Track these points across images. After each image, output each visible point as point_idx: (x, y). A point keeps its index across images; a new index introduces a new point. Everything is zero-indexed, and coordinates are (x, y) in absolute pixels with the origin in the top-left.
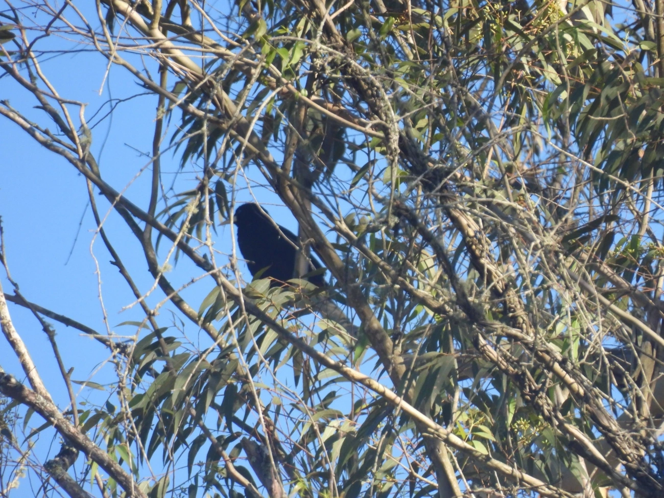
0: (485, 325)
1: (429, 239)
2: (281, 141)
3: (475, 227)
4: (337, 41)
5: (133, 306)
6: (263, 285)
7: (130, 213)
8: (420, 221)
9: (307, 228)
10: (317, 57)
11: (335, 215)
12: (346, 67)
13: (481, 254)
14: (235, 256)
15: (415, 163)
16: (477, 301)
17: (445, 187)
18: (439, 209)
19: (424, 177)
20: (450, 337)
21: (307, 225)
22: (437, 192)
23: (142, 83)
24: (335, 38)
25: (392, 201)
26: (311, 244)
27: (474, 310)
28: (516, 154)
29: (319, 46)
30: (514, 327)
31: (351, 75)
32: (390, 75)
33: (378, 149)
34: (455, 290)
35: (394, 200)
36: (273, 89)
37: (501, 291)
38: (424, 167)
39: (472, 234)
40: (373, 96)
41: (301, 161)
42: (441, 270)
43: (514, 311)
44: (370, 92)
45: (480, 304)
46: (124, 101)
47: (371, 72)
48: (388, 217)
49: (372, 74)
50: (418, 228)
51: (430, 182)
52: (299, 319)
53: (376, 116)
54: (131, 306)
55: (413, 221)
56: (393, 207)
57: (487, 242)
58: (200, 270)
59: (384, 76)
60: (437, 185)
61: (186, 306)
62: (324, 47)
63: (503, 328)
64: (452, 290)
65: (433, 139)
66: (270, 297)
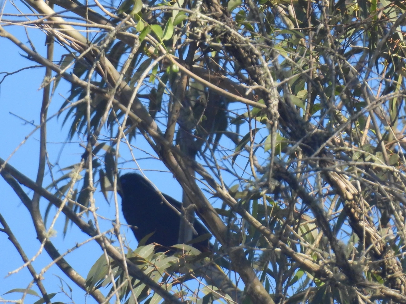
0: (365, 286)
1: (309, 202)
2: (164, 110)
3: (353, 190)
4: (216, 11)
5: (19, 271)
6: (147, 251)
7: (16, 180)
8: (300, 184)
9: (190, 193)
10: (197, 26)
11: (216, 180)
12: (225, 35)
13: (360, 217)
14: (118, 221)
15: (294, 129)
16: (356, 263)
17: (324, 152)
18: (319, 173)
19: (303, 142)
20: (331, 299)
21: (190, 190)
22: (316, 156)
23: (27, 55)
24: (215, 7)
25: (272, 164)
26: (195, 209)
27: (353, 271)
28: (393, 120)
29: (199, 15)
30: (392, 287)
31: (231, 43)
32: (269, 43)
33: (259, 118)
34: (335, 252)
35: (275, 164)
36: (155, 58)
37: (380, 253)
38: (303, 133)
39: (350, 197)
40: (252, 63)
41: (184, 130)
42: (322, 233)
43: (393, 272)
44: (250, 60)
45: (359, 266)
46: (12, 74)
47: (251, 40)
48: (268, 181)
49: (251, 42)
50: (297, 191)
51: (310, 147)
52: (183, 283)
53: (255, 83)
54: (17, 270)
55: (293, 184)
56: (273, 171)
57: (365, 205)
58: (85, 235)
59: (263, 44)
60: (316, 150)
61: (74, 273)
62: (204, 16)
63: (382, 288)
64: (331, 251)
65: (312, 109)
66: (153, 262)
